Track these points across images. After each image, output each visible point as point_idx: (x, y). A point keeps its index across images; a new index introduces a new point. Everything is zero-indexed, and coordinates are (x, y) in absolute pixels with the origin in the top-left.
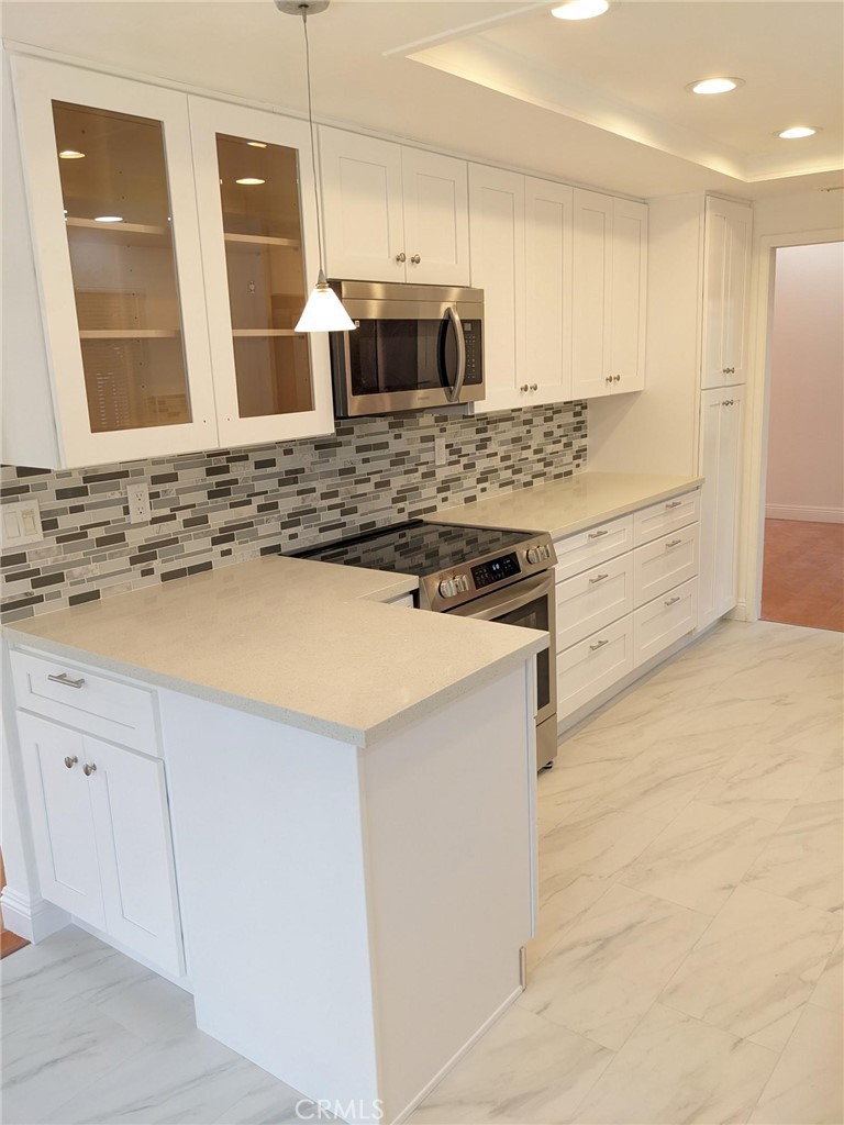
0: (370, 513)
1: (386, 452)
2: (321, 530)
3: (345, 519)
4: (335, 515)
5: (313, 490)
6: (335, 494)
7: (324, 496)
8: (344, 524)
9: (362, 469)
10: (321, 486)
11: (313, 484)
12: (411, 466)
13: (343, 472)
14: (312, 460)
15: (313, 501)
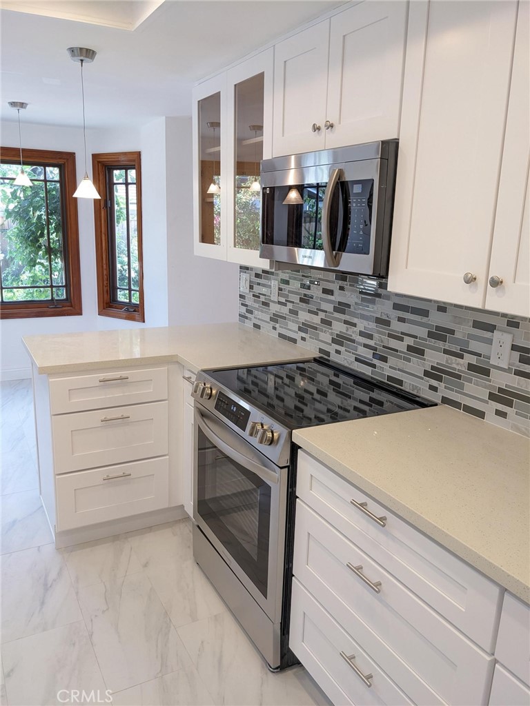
0: (399, 370)
1: (424, 320)
2: (357, 360)
3: (376, 362)
4: (368, 354)
5: (355, 325)
6: (370, 337)
7: (362, 334)
8: (374, 366)
9: (397, 327)
10: (362, 325)
11: (355, 320)
12: (456, 349)
13: (379, 321)
14: (357, 300)
15: (353, 333)
